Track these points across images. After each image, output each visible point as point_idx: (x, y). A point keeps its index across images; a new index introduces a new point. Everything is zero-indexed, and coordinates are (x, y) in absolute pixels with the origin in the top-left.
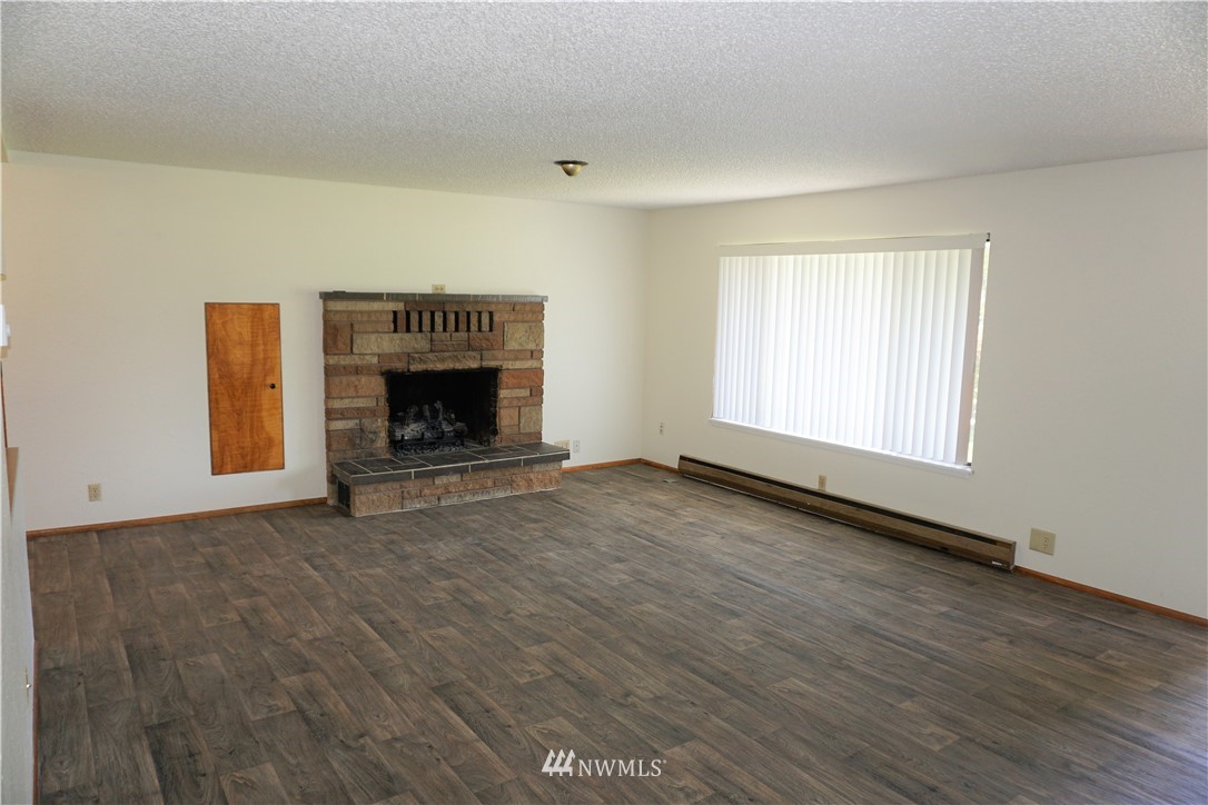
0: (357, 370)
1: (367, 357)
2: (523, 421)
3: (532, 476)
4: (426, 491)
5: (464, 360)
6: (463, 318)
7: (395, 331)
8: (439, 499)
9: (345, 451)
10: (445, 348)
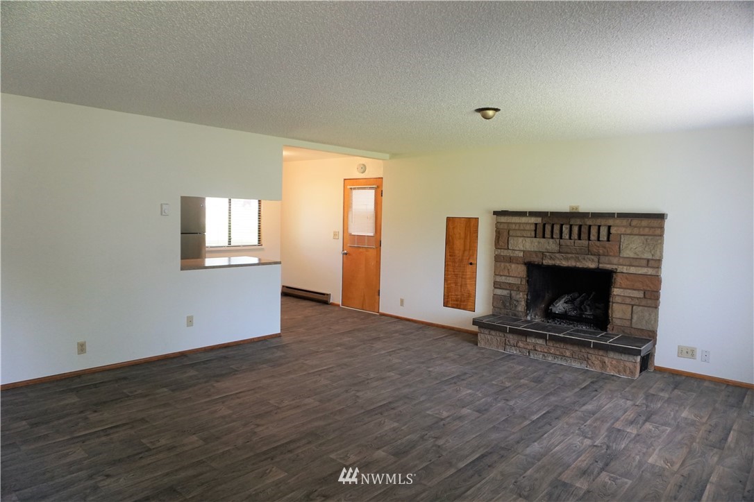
0: (511, 260)
1: (517, 252)
3: (606, 360)
4: (520, 344)
5: (584, 262)
6: (585, 230)
7: (535, 237)
8: (529, 353)
9: (500, 309)
10: (569, 251)
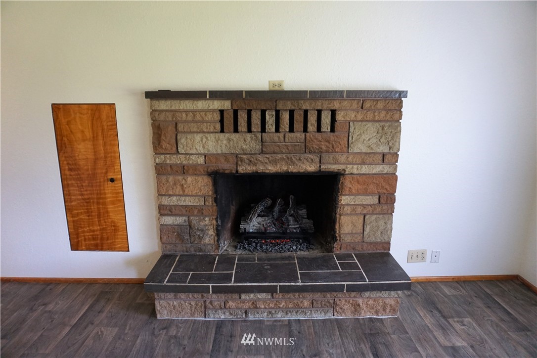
0: (184, 170)
1: (193, 157)
2: (368, 229)
3: (360, 301)
4: (231, 304)
5: (299, 164)
6: (299, 117)
7: (222, 131)
8: (246, 312)
9: (175, 245)
10: (277, 149)
